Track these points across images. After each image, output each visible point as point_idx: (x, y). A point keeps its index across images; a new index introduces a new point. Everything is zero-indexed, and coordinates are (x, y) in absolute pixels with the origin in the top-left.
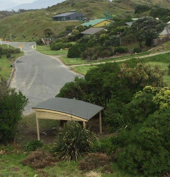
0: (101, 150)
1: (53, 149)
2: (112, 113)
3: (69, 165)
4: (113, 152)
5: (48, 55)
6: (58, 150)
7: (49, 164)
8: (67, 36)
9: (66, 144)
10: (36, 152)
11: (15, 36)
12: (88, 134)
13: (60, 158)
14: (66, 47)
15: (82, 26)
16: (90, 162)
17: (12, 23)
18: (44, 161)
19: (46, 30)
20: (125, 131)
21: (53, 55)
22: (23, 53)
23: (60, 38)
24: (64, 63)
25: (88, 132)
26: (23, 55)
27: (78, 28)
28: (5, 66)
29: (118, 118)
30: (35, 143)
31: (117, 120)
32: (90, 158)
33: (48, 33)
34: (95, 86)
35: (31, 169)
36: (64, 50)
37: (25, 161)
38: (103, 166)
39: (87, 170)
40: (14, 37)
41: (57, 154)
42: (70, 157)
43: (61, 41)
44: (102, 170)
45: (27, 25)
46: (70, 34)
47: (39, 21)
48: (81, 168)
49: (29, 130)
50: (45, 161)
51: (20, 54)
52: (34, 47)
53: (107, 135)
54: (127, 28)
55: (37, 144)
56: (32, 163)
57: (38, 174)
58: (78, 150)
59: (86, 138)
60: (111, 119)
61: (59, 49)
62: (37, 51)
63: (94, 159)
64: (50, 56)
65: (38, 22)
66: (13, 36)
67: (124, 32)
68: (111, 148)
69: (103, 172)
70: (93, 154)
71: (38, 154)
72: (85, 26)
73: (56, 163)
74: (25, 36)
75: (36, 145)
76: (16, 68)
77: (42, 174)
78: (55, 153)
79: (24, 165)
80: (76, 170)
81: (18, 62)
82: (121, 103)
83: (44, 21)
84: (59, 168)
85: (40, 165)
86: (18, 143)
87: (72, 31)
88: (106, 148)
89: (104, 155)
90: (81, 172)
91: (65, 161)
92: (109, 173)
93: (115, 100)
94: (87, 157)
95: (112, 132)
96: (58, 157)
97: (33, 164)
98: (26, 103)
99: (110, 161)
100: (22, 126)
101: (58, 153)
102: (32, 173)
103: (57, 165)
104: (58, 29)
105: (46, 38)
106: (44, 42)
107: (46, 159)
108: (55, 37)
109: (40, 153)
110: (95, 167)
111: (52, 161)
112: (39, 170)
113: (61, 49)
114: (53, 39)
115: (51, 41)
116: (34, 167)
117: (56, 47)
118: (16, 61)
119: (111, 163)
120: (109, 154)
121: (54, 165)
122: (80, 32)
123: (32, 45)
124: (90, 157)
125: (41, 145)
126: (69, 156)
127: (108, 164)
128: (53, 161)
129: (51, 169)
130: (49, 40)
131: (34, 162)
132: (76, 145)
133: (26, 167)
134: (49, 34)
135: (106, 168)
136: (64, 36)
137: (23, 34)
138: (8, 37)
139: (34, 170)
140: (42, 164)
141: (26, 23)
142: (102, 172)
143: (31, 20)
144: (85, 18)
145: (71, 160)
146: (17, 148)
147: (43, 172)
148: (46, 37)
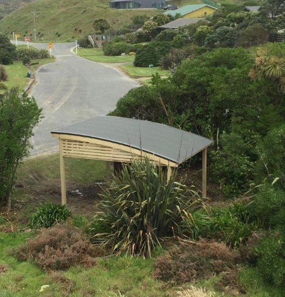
0: (212, 233)
1: (93, 225)
2: (233, 155)
3: (130, 266)
4: (241, 239)
5: (99, 62)
6: (105, 228)
7: (79, 259)
8: (134, 33)
9: (125, 214)
10: (52, 230)
11: (42, 33)
12: (180, 192)
13: (109, 247)
14: (132, 51)
15: (163, 16)
16: (184, 262)
17: (39, 12)
18: (69, 251)
19: (97, 21)
20: (272, 190)
21: (107, 62)
22: (53, 58)
23: (122, 36)
24: (127, 74)
25: (181, 187)
26: (53, 62)
27: (155, 18)
28: (17, 75)
29: (244, 167)
30: (53, 210)
31: (243, 171)
32: (183, 251)
33: (101, 27)
34: (194, 97)
35: (35, 270)
36: (129, 56)
37: (23, 250)
38: (218, 273)
39: (177, 280)
40: (40, 35)
41: (101, 237)
42: (134, 245)
43: (123, 40)
44: (216, 285)
45: (65, 15)
46: (140, 30)
47: (85, 8)
48: (160, 274)
49: (45, 185)
50: (70, 253)
51: (47, 60)
52: (74, 50)
53: (219, 203)
54: (248, 15)
55: (56, 212)
56: (40, 255)
57: (50, 284)
58: (155, 231)
59: (176, 203)
60: (228, 168)
61: (119, 54)
62: (78, 57)
63: (195, 255)
64: (101, 64)
65: (85, 11)
66: (39, 33)
67: (244, 23)
68: (237, 230)
69: (218, 288)
70: (191, 242)
71: (55, 235)
72: (168, 16)
73: (98, 259)
74: (59, 33)
75: (55, 216)
76: (37, 79)
77: (59, 285)
78: (97, 235)
79: (21, 259)
80: (148, 279)
81: (43, 70)
82: (253, 135)
83: (95, 9)
84: (105, 272)
85: (58, 262)
86: (18, 209)
87: (143, 24)
88: (224, 229)
89: (222, 246)
90: (160, 284)
91: (122, 255)
92: (236, 292)
93: (239, 127)
94: (176, 248)
95: (229, 196)
96: (103, 244)
97: (41, 258)
98: (37, 119)
99: (236, 261)
100: (31, 177)
101: (105, 235)
102: (35, 279)
103: (102, 263)
104: (119, 22)
105: (96, 36)
106: (93, 43)
107: (74, 249)
108: (113, 34)
109: (61, 232)
110: (198, 275)
111: (88, 253)
112: (55, 274)
113: (123, 54)
114: (109, 37)
115: (104, 41)
116: (43, 267)
117: (114, 49)
118: (39, 70)
119: (240, 268)
120: (230, 244)
121: (94, 264)
122: (159, 25)
123: (70, 47)
124: (183, 249)
125: (65, 216)
126: (131, 244)
127: (231, 268)
128: (91, 254)
129: (85, 272)
130: (102, 38)
131: (44, 252)
132: (149, 217)
133: (24, 263)
134: (102, 29)
135: (227, 280)
136: (129, 32)
137: (57, 30)
138: (31, 35)
139: (43, 272)
140: (62, 258)
141: (64, 13)
142: (216, 290)
143: (72, 7)
144: (169, 6)
145: (136, 253)
146: (13, 220)
147: (63, 280)
148: (97, 34)
